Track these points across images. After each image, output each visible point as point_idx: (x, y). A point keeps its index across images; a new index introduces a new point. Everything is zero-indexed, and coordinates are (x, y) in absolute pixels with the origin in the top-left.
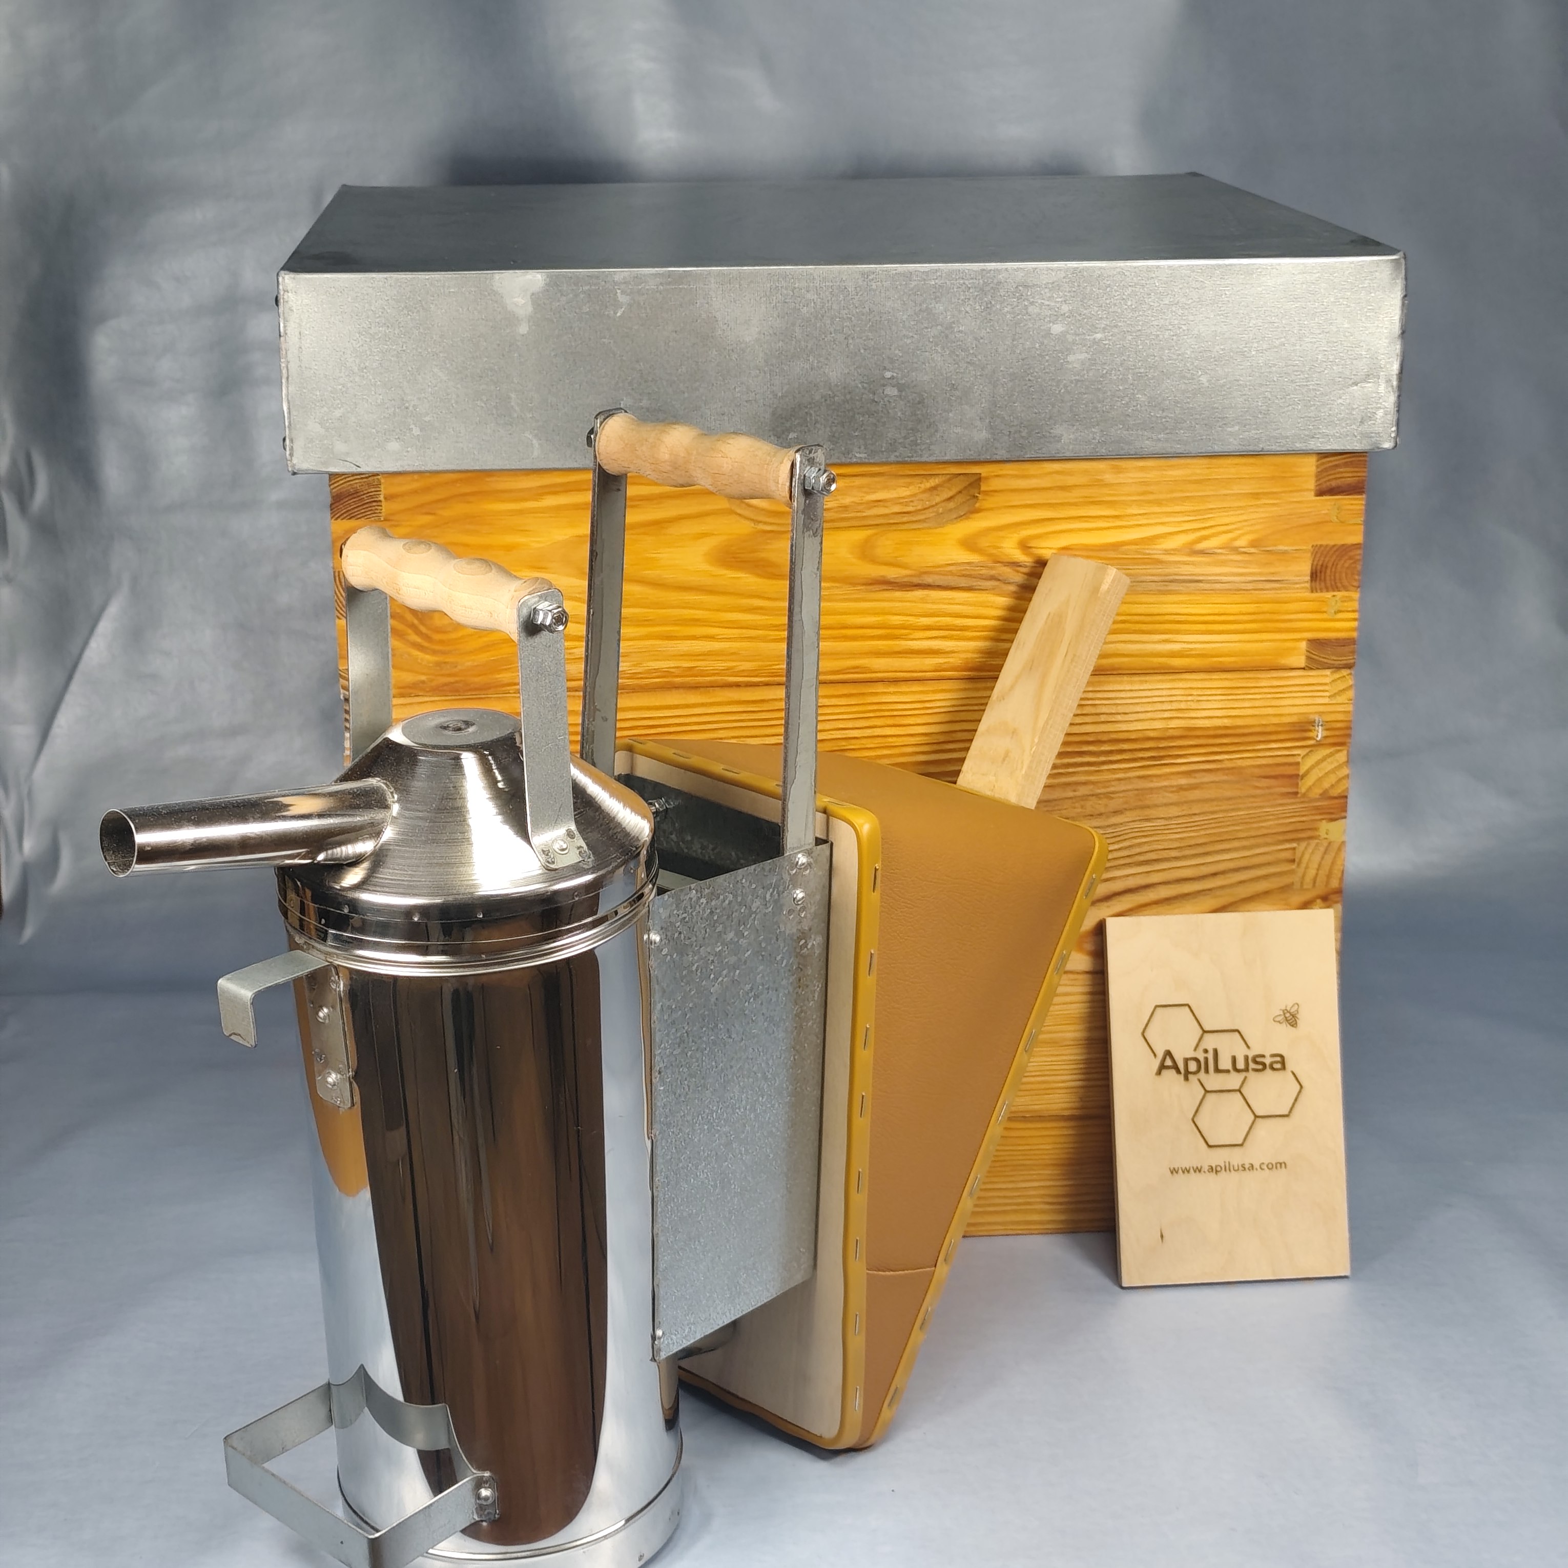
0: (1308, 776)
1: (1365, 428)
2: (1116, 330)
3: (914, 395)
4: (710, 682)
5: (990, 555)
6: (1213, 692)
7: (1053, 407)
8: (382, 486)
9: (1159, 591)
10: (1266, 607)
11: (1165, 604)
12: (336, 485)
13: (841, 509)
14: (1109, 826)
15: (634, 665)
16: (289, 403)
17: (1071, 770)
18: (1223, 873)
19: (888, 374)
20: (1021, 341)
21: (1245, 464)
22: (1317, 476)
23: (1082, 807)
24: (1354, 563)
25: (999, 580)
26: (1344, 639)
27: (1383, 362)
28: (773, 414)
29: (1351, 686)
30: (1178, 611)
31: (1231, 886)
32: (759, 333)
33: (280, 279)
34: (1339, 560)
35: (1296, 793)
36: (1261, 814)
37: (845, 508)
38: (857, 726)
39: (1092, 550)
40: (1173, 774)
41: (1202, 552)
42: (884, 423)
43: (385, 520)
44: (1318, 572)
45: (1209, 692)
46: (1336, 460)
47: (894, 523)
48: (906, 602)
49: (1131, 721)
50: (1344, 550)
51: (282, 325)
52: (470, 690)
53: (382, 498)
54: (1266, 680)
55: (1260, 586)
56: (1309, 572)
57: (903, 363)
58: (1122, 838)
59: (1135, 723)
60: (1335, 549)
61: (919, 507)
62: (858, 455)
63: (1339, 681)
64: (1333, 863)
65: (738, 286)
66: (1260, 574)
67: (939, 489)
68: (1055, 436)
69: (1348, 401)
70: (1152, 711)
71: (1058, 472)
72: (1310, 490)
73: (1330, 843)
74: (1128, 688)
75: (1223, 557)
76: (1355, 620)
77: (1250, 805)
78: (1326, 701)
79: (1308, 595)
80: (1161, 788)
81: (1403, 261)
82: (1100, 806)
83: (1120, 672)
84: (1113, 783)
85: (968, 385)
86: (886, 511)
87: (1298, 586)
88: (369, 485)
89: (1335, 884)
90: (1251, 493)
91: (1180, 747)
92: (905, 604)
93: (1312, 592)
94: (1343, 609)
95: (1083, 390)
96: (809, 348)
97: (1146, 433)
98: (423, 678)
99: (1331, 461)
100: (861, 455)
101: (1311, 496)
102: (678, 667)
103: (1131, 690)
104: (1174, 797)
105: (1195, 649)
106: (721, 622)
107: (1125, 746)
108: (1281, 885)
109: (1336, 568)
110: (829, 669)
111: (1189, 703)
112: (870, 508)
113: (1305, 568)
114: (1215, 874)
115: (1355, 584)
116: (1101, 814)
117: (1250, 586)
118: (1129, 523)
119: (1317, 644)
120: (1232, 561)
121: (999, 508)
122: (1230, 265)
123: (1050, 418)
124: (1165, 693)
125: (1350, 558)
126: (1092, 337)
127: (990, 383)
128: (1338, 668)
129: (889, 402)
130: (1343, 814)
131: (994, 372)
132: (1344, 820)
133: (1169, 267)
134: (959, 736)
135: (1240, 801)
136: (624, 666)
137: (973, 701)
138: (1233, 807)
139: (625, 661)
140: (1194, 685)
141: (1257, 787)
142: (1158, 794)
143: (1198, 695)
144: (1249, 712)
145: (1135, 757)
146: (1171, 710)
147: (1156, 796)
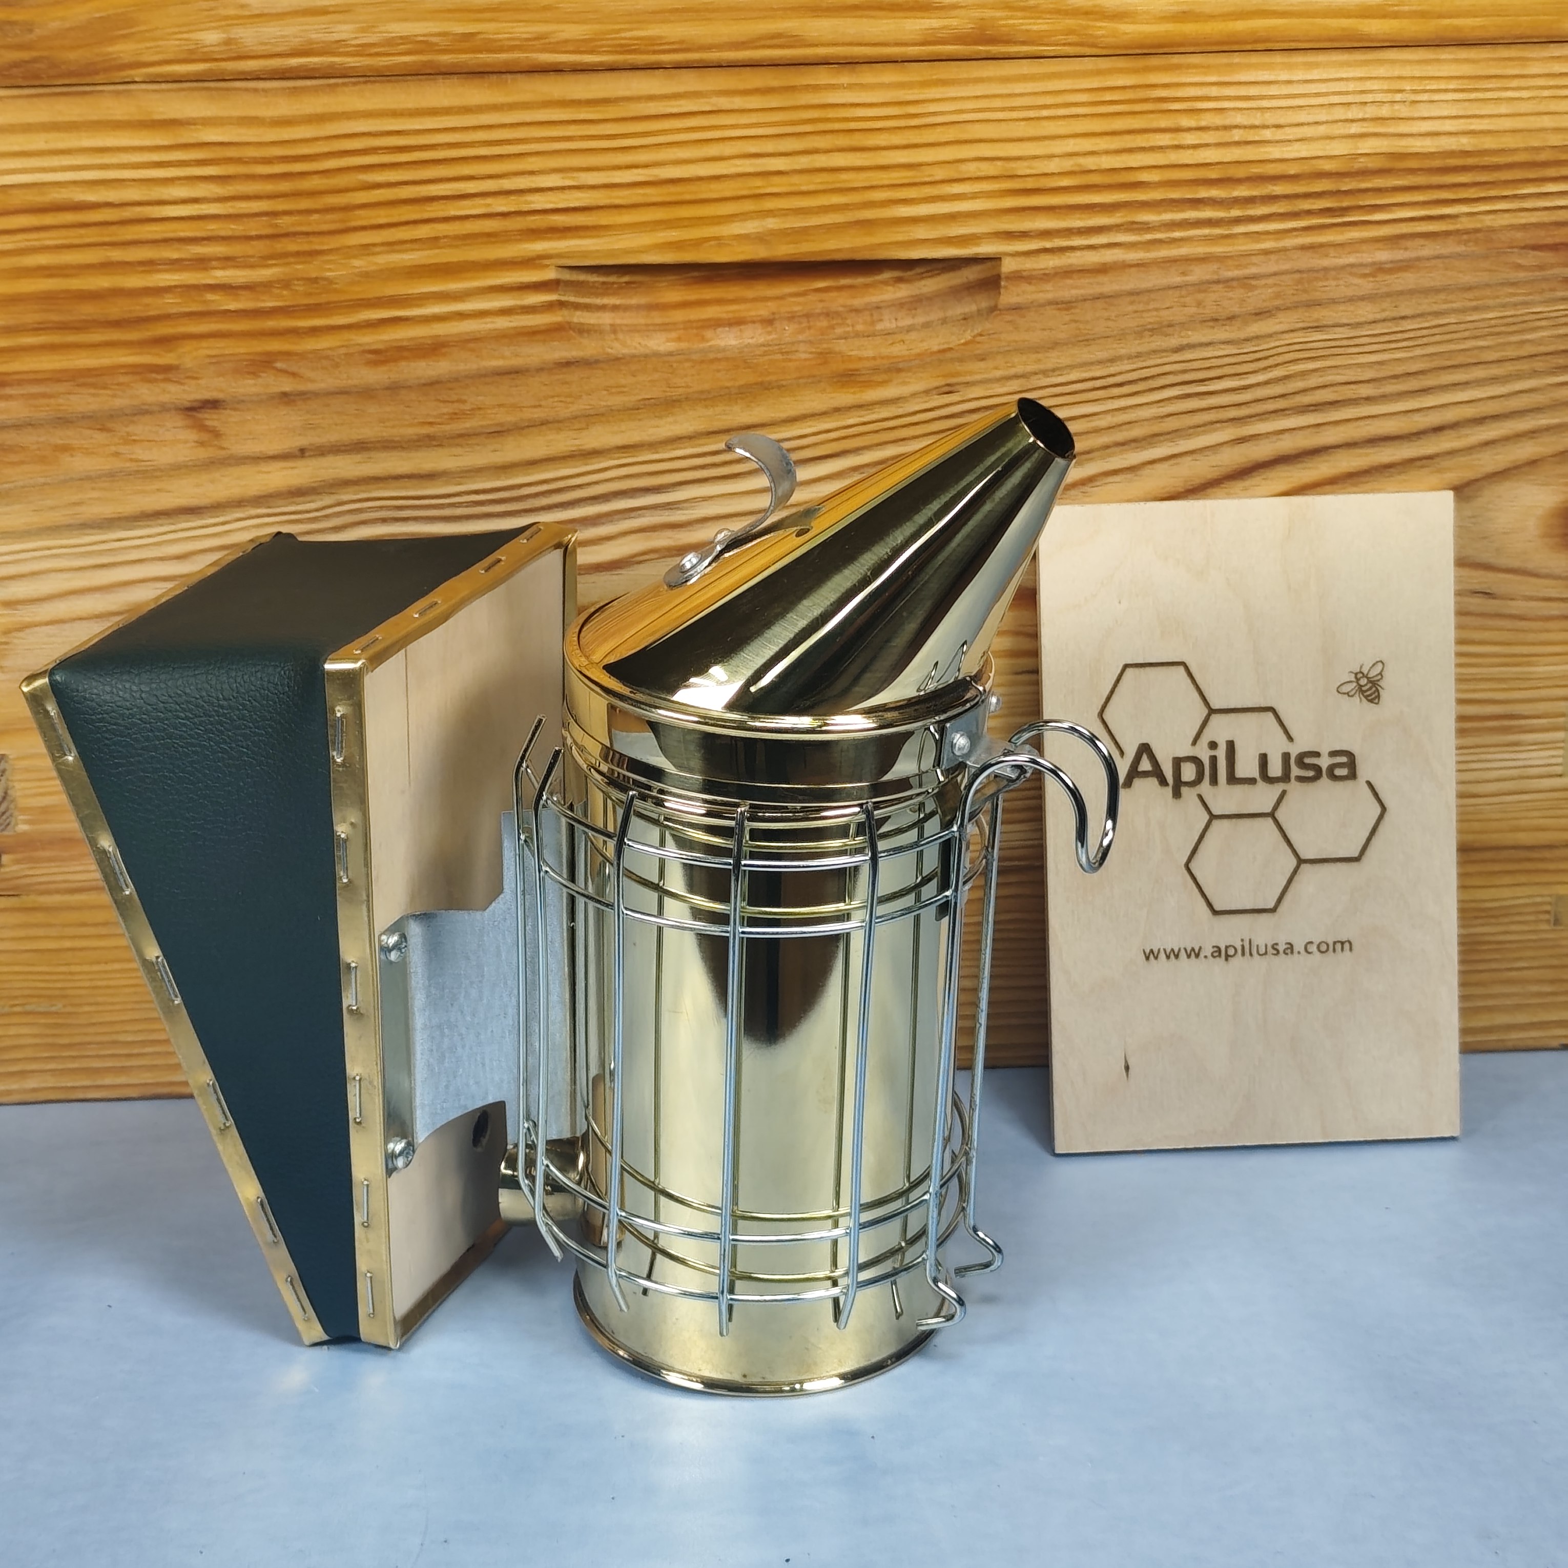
4: (504, 63)
6: (1443, 85)
14: (1247, 340)
15: (363, 30)
17: (1177, 234)
18: (1454, 426)
23: (1199, 304)
31: (1470, 449)
36: (1526, 318)
38: (781, 149)
40: (1364, 241)
45: (1434, 85)
49: (1290, 141)
58: (1272, 361)
59: (1297, 146)
70: (1327, 122)
74: (1284, 76)
77: (1508, 300)
80: (1343, 268)
82: (1230, 300)
83: (1270, 46)
84: (1255, 259)
91: (1379, 191)
102: (444, 34)
103: (1289, 82)
104: (1366, 286)
107: (1278, 189)
110: (725, 39)
111: (1397, 107)
114: (1438, 429)
116: (1231, 318)
124: (1351, 86)
134: (971, 169)
135: (1488, 292)
136: (344, 31)
137: (998, 103)
138: (1474, 303)
139: (345, 22)
140: (1407, 71)
141: (1519, 267)
142: (1336, 279)
143: (1414, 92)
144: (1508, 124)
145: (1296, 209)
146: (1363, 120)
147: (1334, 283)
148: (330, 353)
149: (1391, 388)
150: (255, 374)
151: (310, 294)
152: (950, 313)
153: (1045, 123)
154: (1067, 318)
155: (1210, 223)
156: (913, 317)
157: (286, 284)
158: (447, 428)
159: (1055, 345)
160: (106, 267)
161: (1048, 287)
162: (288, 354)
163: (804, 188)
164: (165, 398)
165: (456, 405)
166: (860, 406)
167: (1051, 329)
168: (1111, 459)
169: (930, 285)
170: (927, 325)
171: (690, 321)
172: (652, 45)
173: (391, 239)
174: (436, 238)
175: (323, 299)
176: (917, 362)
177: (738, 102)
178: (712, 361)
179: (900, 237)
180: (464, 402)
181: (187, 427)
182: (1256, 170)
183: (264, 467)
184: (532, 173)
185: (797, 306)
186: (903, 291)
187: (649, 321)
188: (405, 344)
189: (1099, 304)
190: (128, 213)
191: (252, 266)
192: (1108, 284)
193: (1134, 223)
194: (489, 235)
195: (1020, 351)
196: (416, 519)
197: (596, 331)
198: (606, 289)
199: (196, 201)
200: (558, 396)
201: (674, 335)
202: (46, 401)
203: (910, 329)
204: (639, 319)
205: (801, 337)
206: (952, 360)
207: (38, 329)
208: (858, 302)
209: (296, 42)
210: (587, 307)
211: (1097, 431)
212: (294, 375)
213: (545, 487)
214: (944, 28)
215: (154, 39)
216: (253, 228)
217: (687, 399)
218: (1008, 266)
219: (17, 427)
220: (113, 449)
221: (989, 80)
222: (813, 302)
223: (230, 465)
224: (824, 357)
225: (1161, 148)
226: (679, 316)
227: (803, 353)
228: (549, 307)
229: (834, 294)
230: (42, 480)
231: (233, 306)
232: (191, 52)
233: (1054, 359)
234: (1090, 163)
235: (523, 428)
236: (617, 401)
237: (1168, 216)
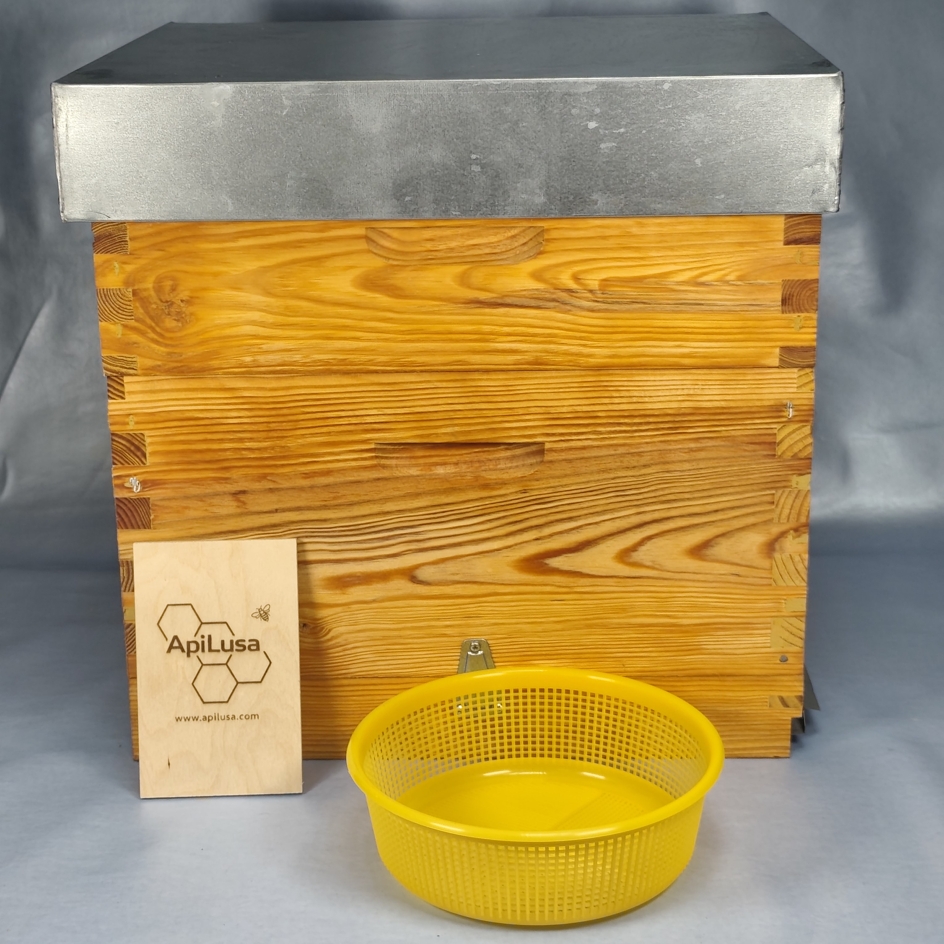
0: (783, 443)
1: (816, 197)
2: (635, 126)
3: (492, 171)
4: (357, 369)
5: (552, 284)
6: (713, 383)
7: (591, 179)
8: (128, 231)
9: (673, 311)
10: (750, 323)
11: (677, 320)
12: (96, 230)
13: (448, 250)
14: (640, 475)
15: (304, 357)
16: (60, 172)
17: (612, 436)
18: (722, 510)
19: (474, 157)
20: (567, 134)
21: (732, 222)
22: (785, 231)
23: (621, 462)
24: (812, 293)
25: (559, 302)
26: (807, 347)
27: (828, 150)
28: (394, 183)
29: (813, 380)
30: (687, 325)
31: (729, 519)
32: (383, 126)
33: (52, 89)
34: (803, 291)
35: (774, 455)
36: (749, 470)
37: (452, 249)
38: (461, 402)
39: (623, 281)
40: (685, 440)
41: (703, 284)
42: (472, 191)
43: (130, 254)
44: (787, 298)
45: (710, 383)
46: (798, 220)
47: (484, 261)
48: (493, 315)
49: (656, 402)
50: (806, 284)
51: (54, 120)
52: (191, 372)
53: (127, 239)
54: (751, 375)
55: (745, 308)
56: (780, 299)
57: (484, 148)
58: (649, 484)
59: (658, 404)
60: (798, 283)
61: (504, 250)
62: (454, 213)
63: (804, 377)
64: (802, 505)
65: (366, 94)
66: (745, 300)
67: (518, 237)
68: (593, 201)
69: (803, 178)
70: (669, 396)
71: (599, 227)
72: (781, 241)
73: (799, 491)
74: (652, 378)
75: (718, 288)
76: (814, 333)
77: (741, 463)
78: (795, 390)
79: (780, 315)
80: (677, 449)
81: (841, 78)
82: (634, 461)
83: (647, 367)
84: (642, 445)
85: (530, 164)
86: (480, 252)
87: (772, 309)
88: (119, 230)
89: (803, 520)
90: (738, 243)
91: (690, 421)
92: (492, 317)
93: (783, 313)
94: (806, 325)
95: (613, 169)
96: (417, 137)
97: (658, 200)
98: (159, 363)
99: (794, 221)
100: (457, 213)
101: (781, 245)
102: (335, 359)
103: (653, 381)
104: (686, 456)
105: (700, 352)
106: (363, 328)
107: (651, 420)
108: (764, 519)
109: (800, 296)
110: (440, 362)
111: (696, 390)
112: (469, 250)
113: (778, 296)
114: (716, 511)
115: (815, 308)
116: (634, 467)
117: (738, 308)
118: (651, 263)
119: (786, 350)
120: (724, 290)
121: (557, 251)
122: (715, 80)
123: (589, 187)
124: (678, 383)
125: (810, 289)
126: (617, 132)
127: (546, 163)
128: (803, 367)
129: (475, 176)
130: (809, 471)
131: (548, 155)
132: (810, 475)
133: (671, 81)
134: (533, 410)
135: (734, 460)
136: (297, 357)
137: (543, 386)
138: (729, 464)
139: (298, 354)
140: (700, 377)
141: (746, 450)
142: (674, 453)
143: (703, 385)
144: (739, 397)
145: (658, 427)
146: (683, 395)
147: (673, 455)
148: (288, 474)
149: (696, 495)
150: (259, 481)
151: (281, 452)
152: (526, 462)
153: (561, 394)
154: (570, 466)
155: (625, 432)
156: (512, 463)
157: (273, 448)
158: (332, 502)
159: (566, 476)
160: (205, 441)
161: (563, 454)
162: (272, 474)
163: (469, 416)
164: (225, 490)
165: (335, 494)
166: (491, 497)
167: (564, 470)
168: (589, 519)
169: (518, 451)
170: (517, 466)
171: (426, 463)
172: (412, 364)
173: (312, 432)
174: (330, 432)
175: (286, 454)
176: (512, 481)
177: (444, 385)
178: (433, 479)
179: (506, 435)
180: (339, 493)
181: (233, 500)
182: (642, 412)
183: (262, 516)
184: (366, 409)
185: (467, 458)
186: (508, 453)
187: (410, 463)
188: (317, 471)
189: (582, 461)
190: (214, 421)
191: (260, 442)
192: (586, 454)
193: (595, 431)
194: (349, 431)
195: (553, 478)
196: (319, 536)
197: (389, 467)
198: (394, 451)
199: (240, 417)
200: (375, 491)
201: (420, 468)
202: (180, 490)
203: (510, 468)
204: (407, 462)
205: (468, 470)
206: (526, 480)
207: (178, 463)
208: (491, 457)
209: (279, 361)
210: (386, 458)
211: (582, 508)
212: (274, 482)
213: (368, 525)
214: (522, 359)
215: (227, 360)
216: (261, 427)
217: (424, 493)
218: (547, 446)
219: (169, 499)
220: (205, 508)
221: (540, 378)
222: (474, 457)
223: (249, 515)
224: (477, 478)
225: (605, 404)
226: (422, 461)
227: (469, 477)
228: (372, 458)
229: (482, 454)
230: (177, 519)
231: (252, 456)
232: (240, 364)
233: (565, 481)
234: (578, 409)
235: (361, 503)
236: (397, 493)
237: (609, 429)
